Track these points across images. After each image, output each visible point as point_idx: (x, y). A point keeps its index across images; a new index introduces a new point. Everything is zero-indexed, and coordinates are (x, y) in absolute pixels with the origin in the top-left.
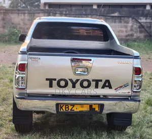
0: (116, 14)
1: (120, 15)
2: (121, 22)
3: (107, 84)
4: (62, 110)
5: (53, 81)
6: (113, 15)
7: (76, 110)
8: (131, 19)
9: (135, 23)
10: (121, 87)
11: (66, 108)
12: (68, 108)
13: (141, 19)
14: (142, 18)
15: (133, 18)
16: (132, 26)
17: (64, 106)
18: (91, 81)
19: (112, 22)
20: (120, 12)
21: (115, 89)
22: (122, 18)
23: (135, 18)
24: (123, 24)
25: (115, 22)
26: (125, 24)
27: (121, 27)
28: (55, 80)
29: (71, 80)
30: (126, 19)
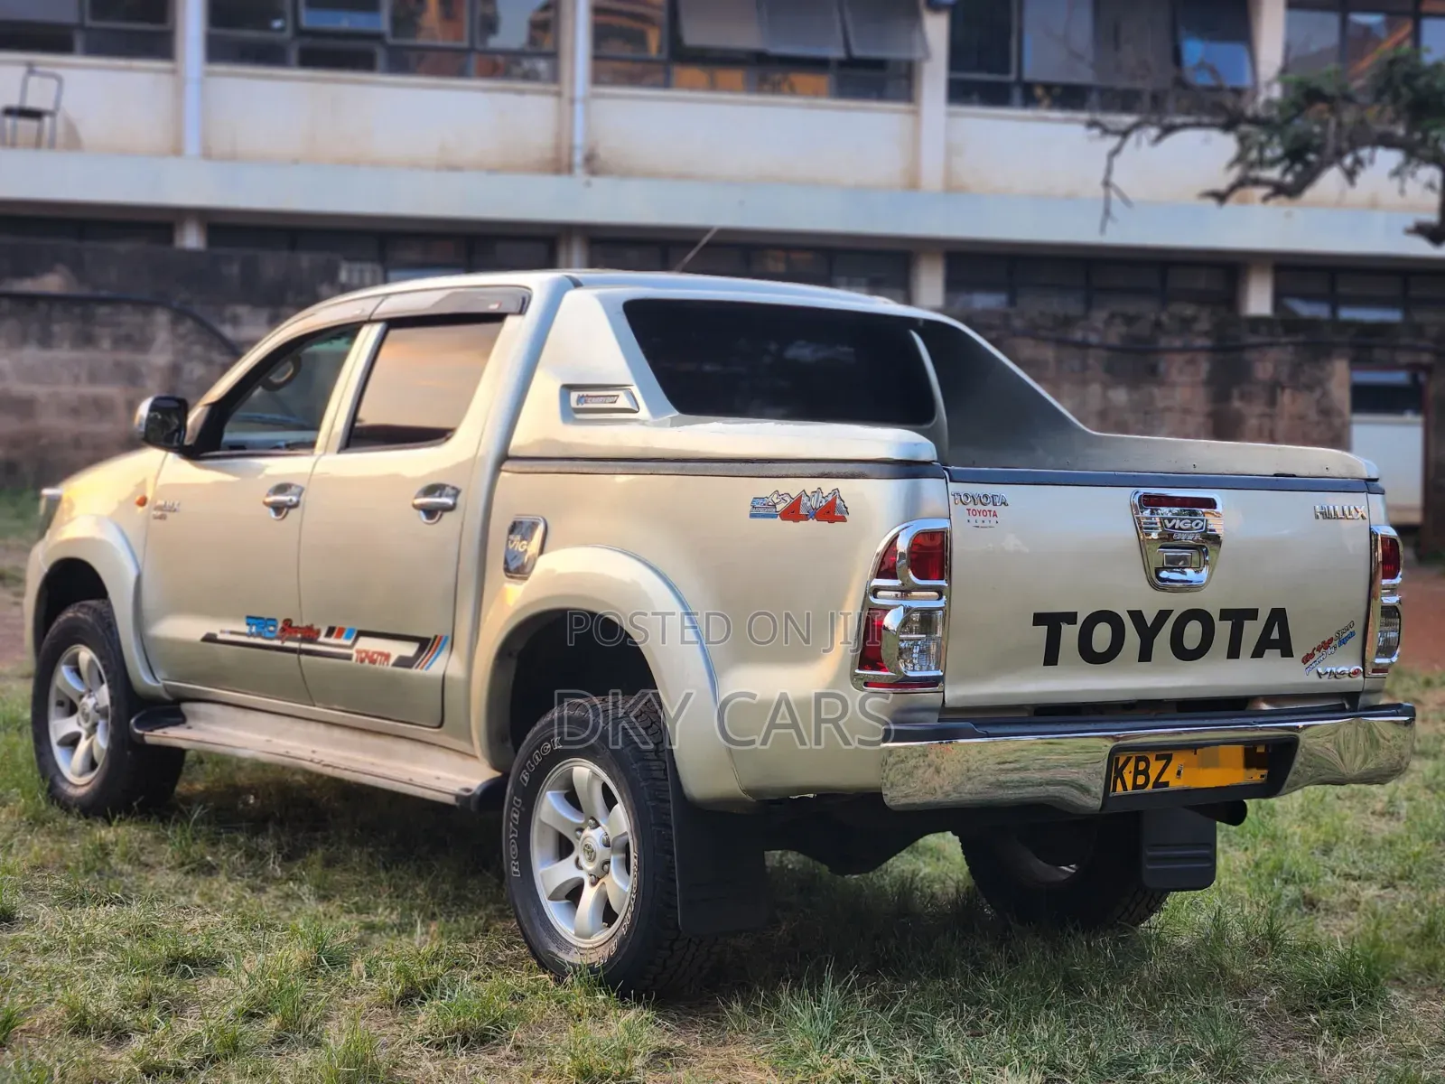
0: (52, 283)
1: (85, 291)
2: (86, 340)
3: (1275, 635)
4: (1119, 788)
5: (1065, 627)
6: (27, 286)
7: (1175, 784)
8: (162, 318)
9: (197, 349)
10: (1325, 645)
11: (1137, 772)
12: (1145, 773)
13: (235, 321)
14: (242, 310)
15: (180, 315)
16: (175, 370)
17: (1131, 766)
18: (1216, 617)
19: (23, 340)
20: (77, 268)
21: (1305, 660)
22: (103, 311)
23: (197, 309)
24: (104, 354)
25: (46, 341)
26: (125, 356)
27: (93, 378)
28: (1071, 618)
29: (1137, 616)
30: (130, 319)
